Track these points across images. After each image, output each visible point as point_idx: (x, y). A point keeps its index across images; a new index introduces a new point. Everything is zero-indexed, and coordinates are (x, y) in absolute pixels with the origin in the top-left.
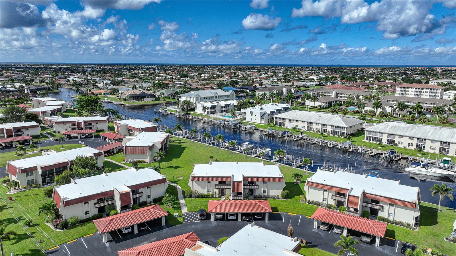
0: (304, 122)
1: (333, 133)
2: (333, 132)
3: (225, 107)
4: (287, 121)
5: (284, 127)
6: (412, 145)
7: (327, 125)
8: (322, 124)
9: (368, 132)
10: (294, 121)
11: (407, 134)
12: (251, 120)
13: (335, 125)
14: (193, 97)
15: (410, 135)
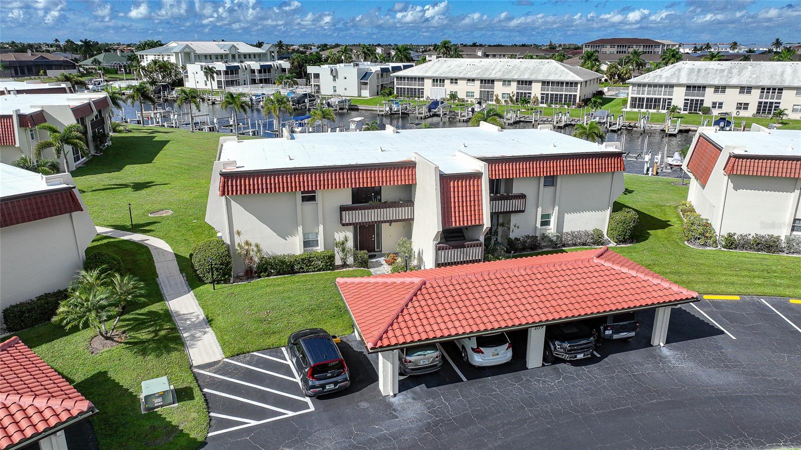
0: (473, 80)
1: (547, 100)
2: (547, 97)
3: (260, 71)
4: (428, 83)
5: (421, 99)
6: (745, 106)
7: (530, 82)
8: (518, 82)
9: (636, 88)
10: (447, 82)
11: (734, 81)
12: (335, 91)
13: (552, 78)
14: (177, 54)
15: (744, 83)
